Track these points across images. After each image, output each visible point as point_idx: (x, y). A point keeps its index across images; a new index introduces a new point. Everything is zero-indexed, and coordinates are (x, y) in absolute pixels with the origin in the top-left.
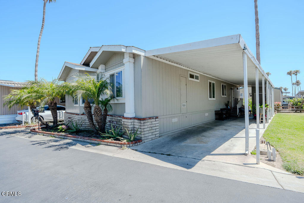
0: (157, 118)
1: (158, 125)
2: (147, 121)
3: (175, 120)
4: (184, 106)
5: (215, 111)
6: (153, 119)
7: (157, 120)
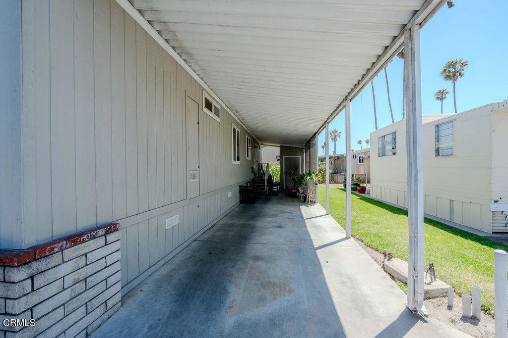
0: (111, 228)
1: (117, 256)
2: (56, 258)
3: (172, 221)
4: (194, 178)
5: (240, 186)
6: (94, 237)
7: (110, 238)
